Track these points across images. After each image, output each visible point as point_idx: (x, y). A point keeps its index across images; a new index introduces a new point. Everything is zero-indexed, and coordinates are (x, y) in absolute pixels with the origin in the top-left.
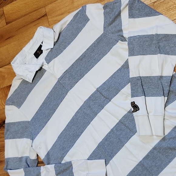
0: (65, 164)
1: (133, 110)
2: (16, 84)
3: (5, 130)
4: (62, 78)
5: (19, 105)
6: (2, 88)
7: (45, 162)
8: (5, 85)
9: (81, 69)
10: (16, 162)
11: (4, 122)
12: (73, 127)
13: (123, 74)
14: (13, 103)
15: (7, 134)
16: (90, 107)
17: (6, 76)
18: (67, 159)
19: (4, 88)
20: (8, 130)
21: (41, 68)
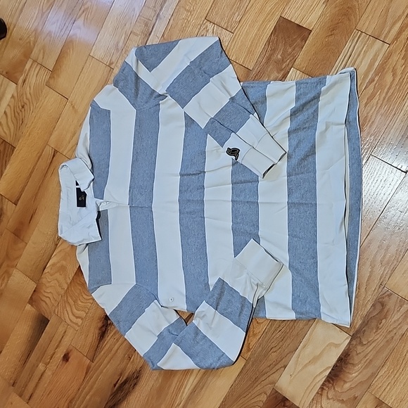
0: (215, 287)
1: (234, 157)
2: (83, 259)
3: (115, 324)
4: (131, 200)
5: (108, 281)
6: (71, 283)
7: (192, 310)
8: (71, 275)
9: (145, 171)
10: (159, 348)
11: (106, 318)
12: (190, 241)
13: (194, 134)
14: (98, 283)
15: (121, 327)
16: (189, 200)
17: (64, 263)
18: (212, 281)
19: (73, 279)
20: (119, 322)
21: (99, 212)
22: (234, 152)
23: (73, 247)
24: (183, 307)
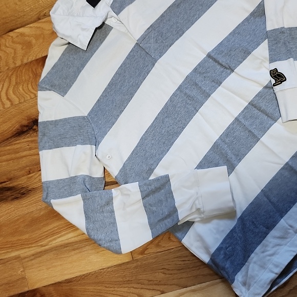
0: (157, 180)
2: (55, 53)
3: (40, 134)
4: (143, 38)
5: (63, 90)
6: (26, 64)
7: (120, 180)
8: (32, 57)
9: (177, 23)
10: (63, 187)
11: (35, 122)
12: (167, 120)
13: (253, 27)
14: (52, 86)
15: (44, 141)
16: (196, 84)
17: (34, 41)
18: (159, 172)
19: (31, 62)
20: (44, 135)
21: (104, 23)
22: (278, 77)
23: (54, 35)
24: (115, 171)
